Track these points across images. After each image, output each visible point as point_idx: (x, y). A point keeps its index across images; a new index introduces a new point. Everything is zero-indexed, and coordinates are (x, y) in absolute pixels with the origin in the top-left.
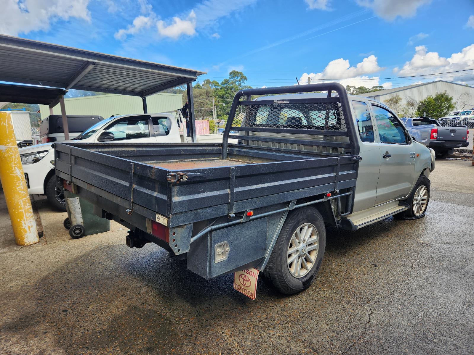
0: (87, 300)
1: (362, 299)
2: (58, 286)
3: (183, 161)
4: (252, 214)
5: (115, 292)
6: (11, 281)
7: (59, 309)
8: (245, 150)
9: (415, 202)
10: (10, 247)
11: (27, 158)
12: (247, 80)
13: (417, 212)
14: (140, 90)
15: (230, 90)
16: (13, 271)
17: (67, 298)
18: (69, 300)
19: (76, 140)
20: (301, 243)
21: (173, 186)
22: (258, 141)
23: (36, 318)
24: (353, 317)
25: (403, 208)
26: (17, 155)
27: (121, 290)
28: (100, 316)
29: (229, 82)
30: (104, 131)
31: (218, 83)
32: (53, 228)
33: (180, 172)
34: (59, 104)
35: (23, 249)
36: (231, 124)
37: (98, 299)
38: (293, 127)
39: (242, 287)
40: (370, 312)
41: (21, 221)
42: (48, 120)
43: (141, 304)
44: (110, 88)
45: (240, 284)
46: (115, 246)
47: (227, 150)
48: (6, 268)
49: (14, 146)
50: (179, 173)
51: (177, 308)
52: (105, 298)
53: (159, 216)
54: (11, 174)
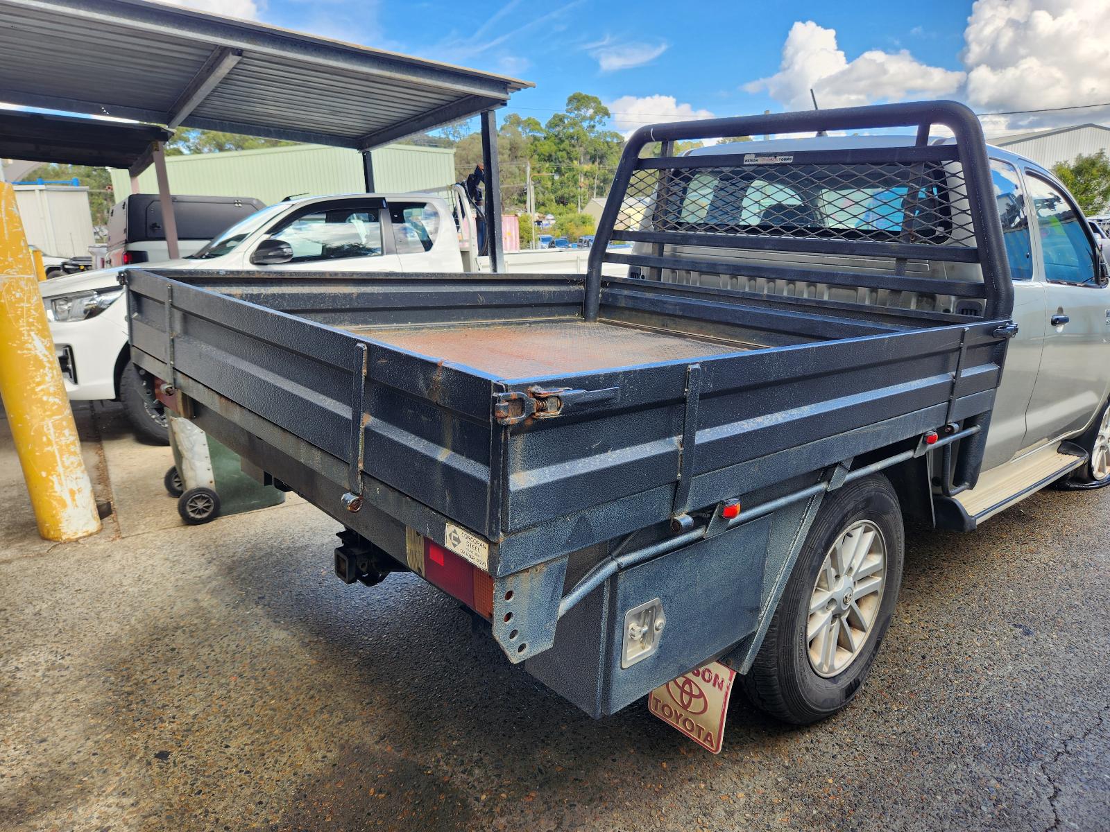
0: (224, 721)
1: (1016, 743)
2: (145, 670)
3: (483, 325)
4: (739, 509)
5: (303, 696)
6: (20, 650)
7: (146, 748)
8: (651, 295)
9: (1098, 443)
10: (25, 544)
11: (70, 304)
12: (609, 117)
13: (1099, 470)
14: (355, 133)
15: (567, 142)
16: (25, 618)
17: (170, 712)
18: (174, 717)
19: (196, 258)
20: (843, 579)
21: (512, 435)
22: (688, 271)
23: (79, 775)
24: (1004, 805)
25: (1070, 461)
26: (35, 298)
27: (320, 691)
28: (261, 778)
29: (566, 122)
30: (267, 237)
31: (539, 124)
32: (138, 490)
33: (536, 387)
34: (153, 166)
35: (56, 551)
36: (613, 223)
37: (255, 718)
38: (777, 232)
39: (676, 711)
40: (1051, 791)
41: (50, 477)
42: (126, 207)
43: (377, 738)
44: (280, 127)
45: (669, 701)
46: (299, 548)
47: (597, 295)
48: (8, 608)
49: (27, 274)
50: (533, 389)
51: (481, 759)
52: (276, 715)
53: (455, 532)
54: (19, 352)
